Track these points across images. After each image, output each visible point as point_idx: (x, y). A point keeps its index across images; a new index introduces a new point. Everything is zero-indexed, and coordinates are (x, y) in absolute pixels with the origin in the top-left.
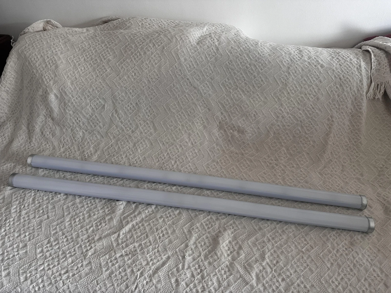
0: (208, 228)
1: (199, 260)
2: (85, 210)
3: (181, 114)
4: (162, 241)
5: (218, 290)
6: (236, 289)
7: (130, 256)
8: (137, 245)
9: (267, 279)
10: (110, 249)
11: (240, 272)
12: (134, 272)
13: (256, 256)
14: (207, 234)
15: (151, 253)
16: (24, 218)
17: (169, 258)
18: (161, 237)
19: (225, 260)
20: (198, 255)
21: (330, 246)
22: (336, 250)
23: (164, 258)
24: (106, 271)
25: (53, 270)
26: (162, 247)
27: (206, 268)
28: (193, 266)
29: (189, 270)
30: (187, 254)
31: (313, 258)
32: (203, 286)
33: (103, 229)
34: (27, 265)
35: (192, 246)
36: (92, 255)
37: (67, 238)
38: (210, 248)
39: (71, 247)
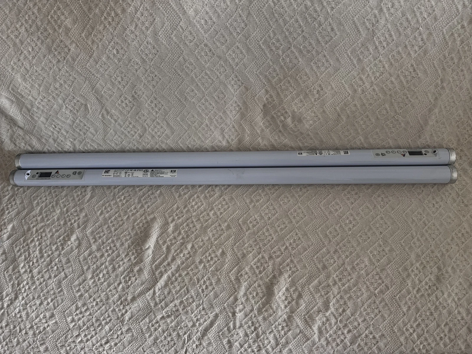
0: (260, 272)
1: (252, 316)
2: (106, 261)
3: (204, 103)
4: (207, 295)
5: (275, 348)
6: (295, 345)
7: (173, 317)
8: (177, 302)
9: (331, 332)
10: (148, 311)
11: (299, 327)
12: (180, 336)
13: (319, 305)
14: (259, 281)
15: (196, 312)
16: (38, 279)
17: (216, 316)
18: (205, 290)
19: (282, 313)
20: (251, 308)
21: (410, 284)
22: (416, 289)
23: (212, 316)
24: (150, 336)
25: (92, 341)
26: (207, 303)
27: (260, 325)
28: (246, 323)
29: (242, 329)
30: (237, 310)
31: (387, 301)
32: (259, 346)
33: (134, 286)
34: (62, 338)
35: (243, 299)
36: (130, 319)
37: (96, 301)
38: (263, 299)
39: (103, 312)
